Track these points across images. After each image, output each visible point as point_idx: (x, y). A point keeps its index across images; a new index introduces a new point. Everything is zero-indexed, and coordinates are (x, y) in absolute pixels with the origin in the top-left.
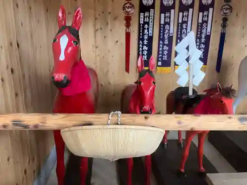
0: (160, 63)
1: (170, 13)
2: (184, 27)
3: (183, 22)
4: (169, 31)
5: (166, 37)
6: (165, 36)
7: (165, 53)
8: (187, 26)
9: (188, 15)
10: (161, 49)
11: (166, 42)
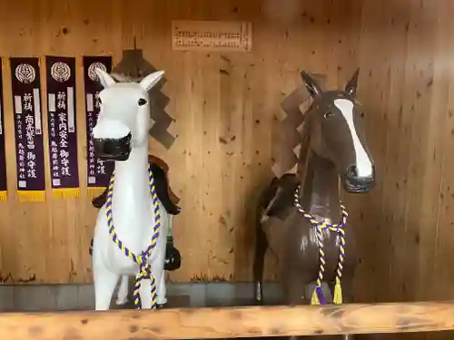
0: (23, 184)
1: (32, 95)
2: (62, 119)
3: (59, 111)
4: (34, 125)
5: (30, 137)
6: (28, 134)
7: (32, 164)
8: (67, 117)
9: (66, 98)
10: (21, 158)
11: (31, 146)
